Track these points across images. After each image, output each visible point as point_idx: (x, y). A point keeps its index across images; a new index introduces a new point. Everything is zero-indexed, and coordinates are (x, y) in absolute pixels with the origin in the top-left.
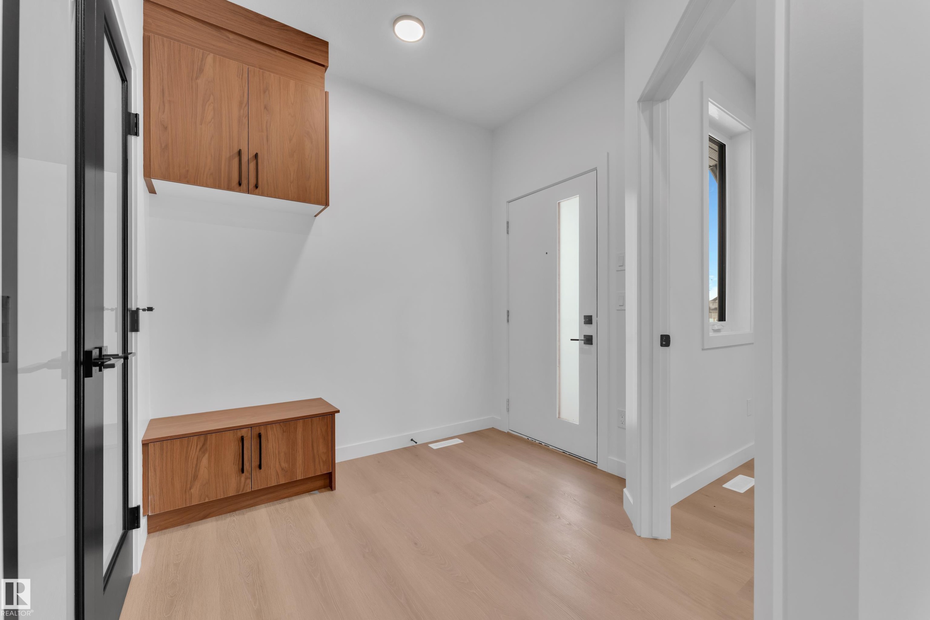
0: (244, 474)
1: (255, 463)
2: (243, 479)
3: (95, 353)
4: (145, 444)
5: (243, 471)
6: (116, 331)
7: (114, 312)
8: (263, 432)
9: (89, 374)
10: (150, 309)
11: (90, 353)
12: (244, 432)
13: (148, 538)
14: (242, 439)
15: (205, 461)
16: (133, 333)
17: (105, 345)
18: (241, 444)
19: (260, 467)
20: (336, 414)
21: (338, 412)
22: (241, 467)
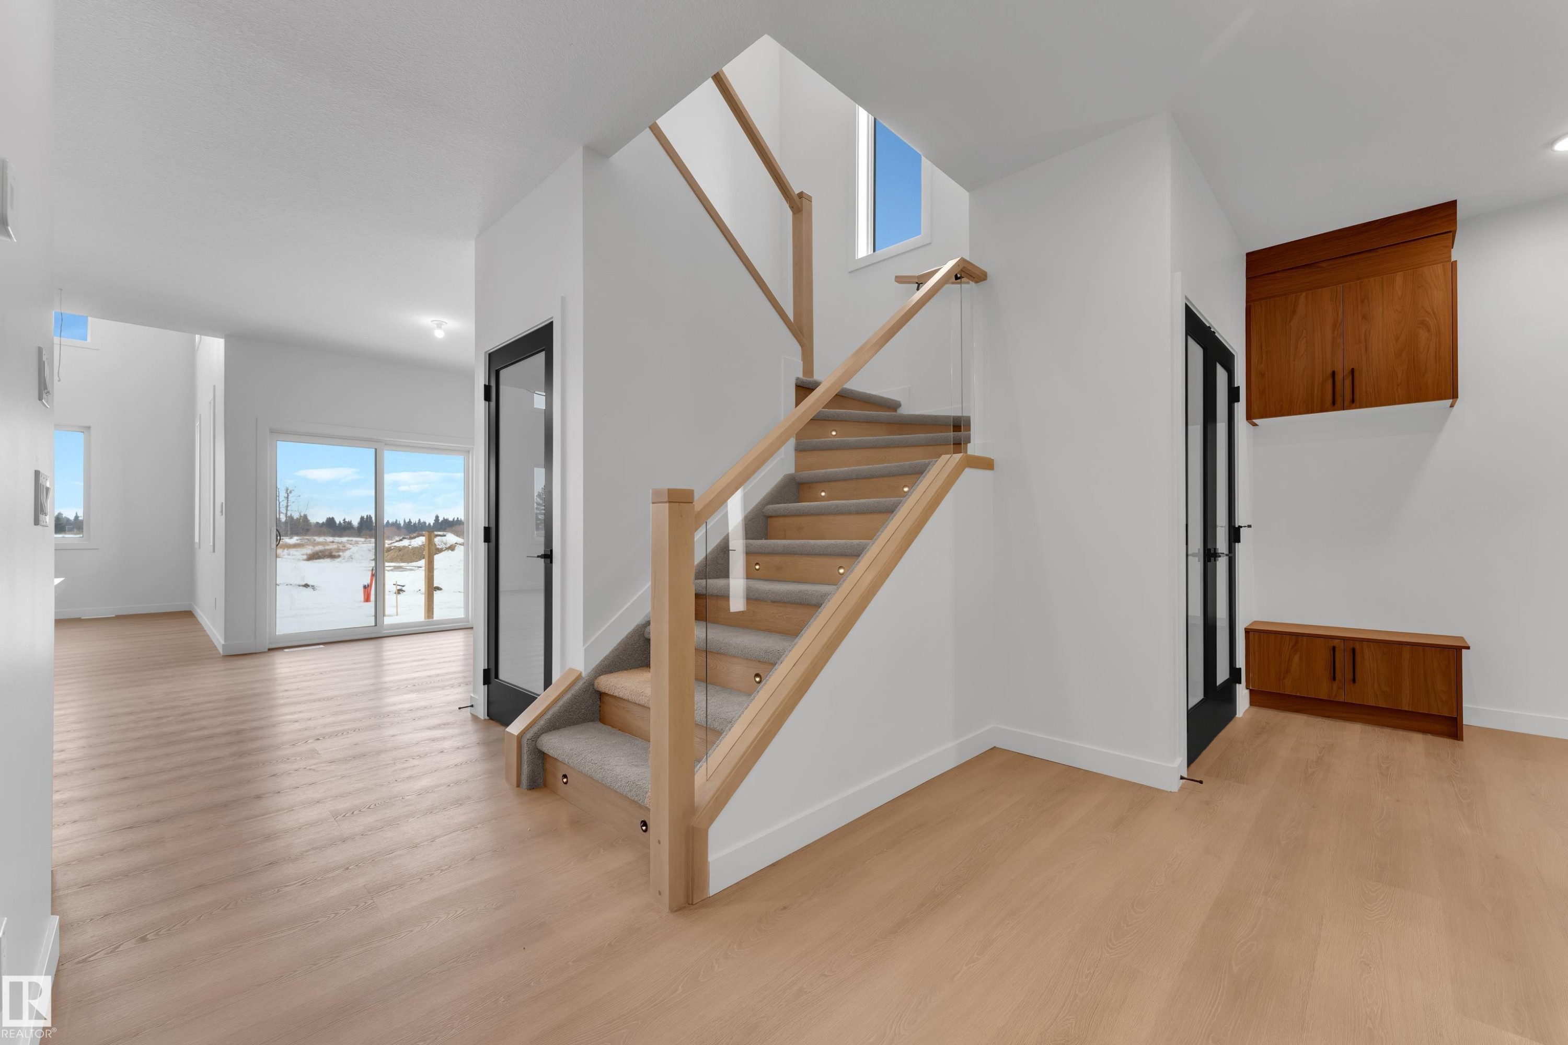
0: (1336, 682)
1: (1349, 676)
2: (1335, 687)
3: (1212, 551)
4: (1248, 632)
5: (1334, 679)
6: (1225, 542)
7: (1224, 528)
8: (1357, 647)
9: (1210, 561)
10: (1249, 526)
11: (1210, 549)
12: (1336, 642)
13: (1249, 707)
14: (1334, 648)
15: (1296, 659)
16: (1236, 544)
17: (1217, 547)
18: (1332, 653)
19: (1354, 681)
20: (1464, 651)
21: (1468, 648)
22: (1332, 675)
